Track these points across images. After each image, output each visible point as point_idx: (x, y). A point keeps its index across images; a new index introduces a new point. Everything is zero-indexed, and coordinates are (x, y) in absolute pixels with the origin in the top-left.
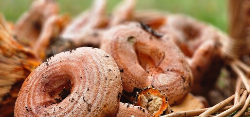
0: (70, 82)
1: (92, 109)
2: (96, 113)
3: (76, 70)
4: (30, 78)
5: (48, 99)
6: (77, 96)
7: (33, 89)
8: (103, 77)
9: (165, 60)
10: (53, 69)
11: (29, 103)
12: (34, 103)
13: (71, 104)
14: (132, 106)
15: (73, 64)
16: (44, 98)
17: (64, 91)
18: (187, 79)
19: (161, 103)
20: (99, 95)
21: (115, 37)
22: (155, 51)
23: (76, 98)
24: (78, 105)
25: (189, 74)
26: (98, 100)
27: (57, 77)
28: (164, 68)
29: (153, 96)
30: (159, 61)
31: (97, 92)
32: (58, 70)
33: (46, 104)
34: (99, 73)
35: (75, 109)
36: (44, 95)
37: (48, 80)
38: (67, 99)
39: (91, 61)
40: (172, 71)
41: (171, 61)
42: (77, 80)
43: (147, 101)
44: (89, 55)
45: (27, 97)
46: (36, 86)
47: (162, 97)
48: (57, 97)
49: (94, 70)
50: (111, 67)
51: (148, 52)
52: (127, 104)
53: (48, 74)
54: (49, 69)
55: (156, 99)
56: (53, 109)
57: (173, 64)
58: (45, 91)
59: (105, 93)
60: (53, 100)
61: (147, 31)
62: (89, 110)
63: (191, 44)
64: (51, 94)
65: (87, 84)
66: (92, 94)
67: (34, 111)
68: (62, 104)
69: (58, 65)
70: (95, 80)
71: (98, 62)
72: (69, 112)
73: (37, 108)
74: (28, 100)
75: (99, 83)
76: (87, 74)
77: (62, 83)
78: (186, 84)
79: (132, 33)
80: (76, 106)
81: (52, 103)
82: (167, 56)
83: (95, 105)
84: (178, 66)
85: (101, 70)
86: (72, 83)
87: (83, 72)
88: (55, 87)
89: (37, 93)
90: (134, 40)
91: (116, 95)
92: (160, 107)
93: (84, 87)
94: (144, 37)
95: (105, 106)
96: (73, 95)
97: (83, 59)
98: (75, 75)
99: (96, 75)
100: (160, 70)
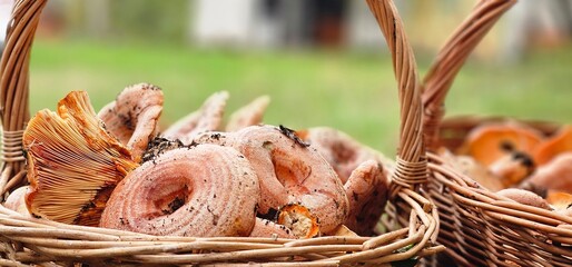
0: (186, 187)
1: (220, 222)
2: (224, 228)
3: (197, 170)
4: (127, 180)
5: (153, 210)
6: (198, 204)
7: (131, 195)
8: (236, 182)
9: (311, 177)
10: (163, 169)
11: (125, 213)
12: (133, 214)
13: (190, 215)
14: (272, 223)
15: (194, 163)
16: (148, 208)
17: (177, 200)
18: (341, 205)
19: (310, 225)
20: (230, 204)
21: (246, 140)
22: (297, 164)
23: (197, 207)
24: (200, 215)
25: (345, 199)
26: (228, 211)
27: (168, 180)
28: (310, 187)
29: (299, 216)
30: (303, 178)
31: (227, 199)
32: (170, 170)
33: (150, 217)
34: (231, 176)
35: (194, 221)
36: (148, 204)
37: (155, 184)
38: (183, 209)
39: (219, 160)
40: (320, 191)
41: (320, 179)
42: (198, 184)
43: (291, 221)
44: (217, 153)
45: (122, 205)
46: (136, 191)
47: (312, 217)
48: (165, 208)
49: (224, 171)
50: (246, 170)
51: (289, 164)
52: (265, 221)
53: (155, 176)
54: (157, 168)
55: (303, 220)
56: (162, 222)
57: (322, 183)
58: (149, 199)
59: (238, 202)
60: (160, 211)
61: (289, 137)
62: (215, 224)
63: (343, 167)
64: (158, 204)
65: (213, 189)
66: (220, 202)
67: (132, 224)
68: (177, 215)
69: (171, 164)
70: (226, 185)
71: (229, 162)
72: (185, 224)
73: (136, 221)
74: (124, 208)
75: (230, 188)
76: (213, 177)
77: (175, 188)
78: (340, 212)
79: (269, 137)
80: (197, 218)
81: (157, 215)
82: (314, 173)
83: (223, 217)
84: (330, 187)
85: (233, 172)
86: (190, 189)
87: (208, 174)
88: (165, 193)
89: (137, 201)
90: (271, 146)
91: (253, 206)
92: (309, 231)
93: (209, 194)
94: (285, 144)
95: (237, 220)
96: (192, 203)
97: (208, 158)
98: (195, 177)
99: (226, 178)
100: (305, 190)
